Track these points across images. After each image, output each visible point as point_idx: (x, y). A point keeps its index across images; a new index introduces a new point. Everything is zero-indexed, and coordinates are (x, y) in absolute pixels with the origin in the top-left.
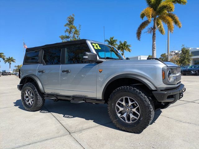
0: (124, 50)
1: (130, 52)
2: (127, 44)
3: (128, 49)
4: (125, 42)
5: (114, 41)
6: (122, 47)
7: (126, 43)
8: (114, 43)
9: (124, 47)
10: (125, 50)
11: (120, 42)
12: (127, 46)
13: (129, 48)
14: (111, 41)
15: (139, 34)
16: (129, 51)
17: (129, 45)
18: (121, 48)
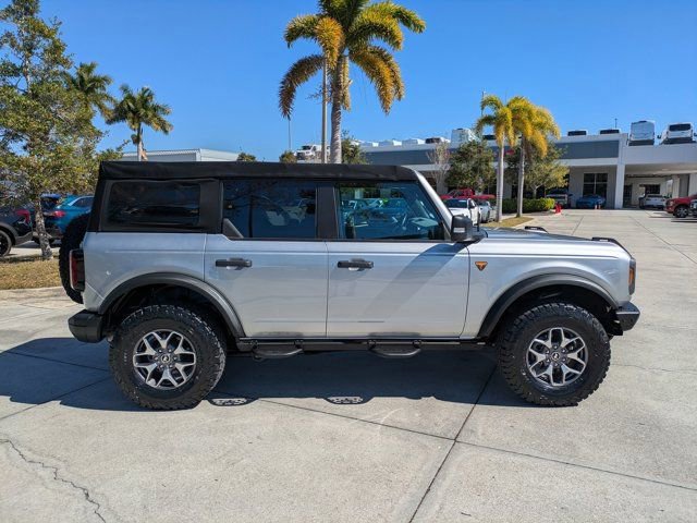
0: (143, 125)
1: (166, 132)
2: (156, 101)
3: (160, 119)
4: (145, 91)
5: (94, 80)
6: (135, 113)
7: (150, 95)
8: (99, 91)
9: (142, 112)
10: (148, 123)
11: (125, 89)
12: (155, 108)
13: (164, 117)
14: (81, 77)
15: (287, 97)
16: (164, 127)
17: (161, 104)
18: (131, 115)
